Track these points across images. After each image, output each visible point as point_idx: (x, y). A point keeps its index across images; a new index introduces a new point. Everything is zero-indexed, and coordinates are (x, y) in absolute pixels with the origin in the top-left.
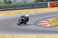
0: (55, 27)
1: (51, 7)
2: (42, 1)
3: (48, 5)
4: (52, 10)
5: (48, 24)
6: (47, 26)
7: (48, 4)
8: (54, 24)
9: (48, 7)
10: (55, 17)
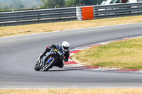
0: (94, 67)
1: (83, 19)
2: (62, 4)
3: (77, 15)
4: (86, 26)
5: (76, 61)
6: (74, 65)
7: (77, 13)
8: (90, 61)
9: (76, 19)
10: (94, 43)
